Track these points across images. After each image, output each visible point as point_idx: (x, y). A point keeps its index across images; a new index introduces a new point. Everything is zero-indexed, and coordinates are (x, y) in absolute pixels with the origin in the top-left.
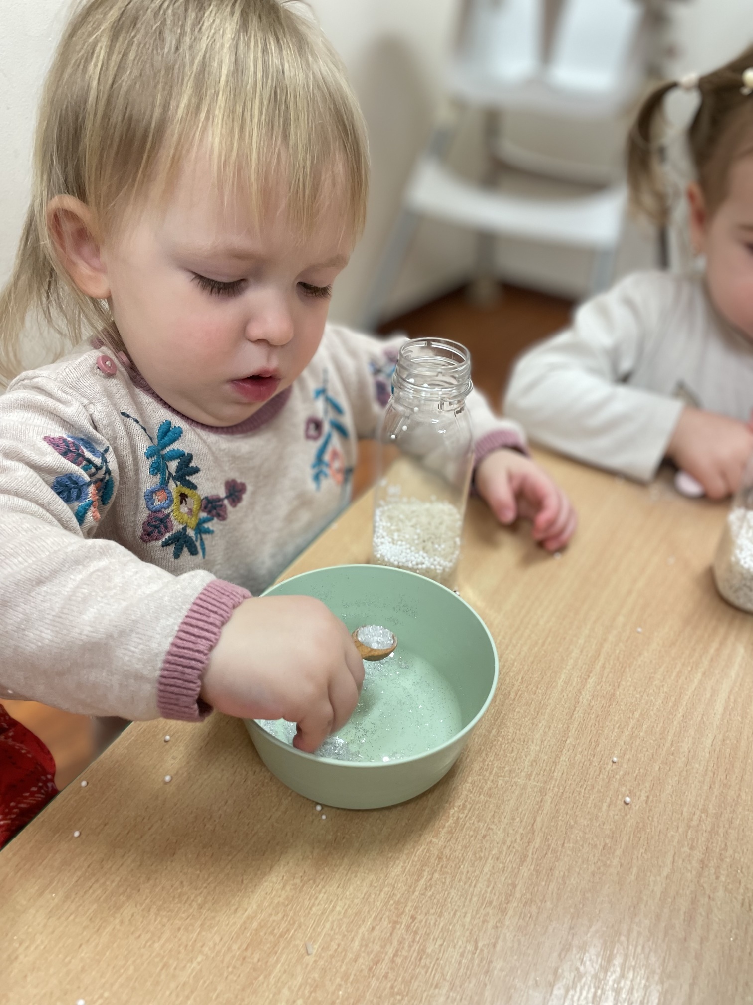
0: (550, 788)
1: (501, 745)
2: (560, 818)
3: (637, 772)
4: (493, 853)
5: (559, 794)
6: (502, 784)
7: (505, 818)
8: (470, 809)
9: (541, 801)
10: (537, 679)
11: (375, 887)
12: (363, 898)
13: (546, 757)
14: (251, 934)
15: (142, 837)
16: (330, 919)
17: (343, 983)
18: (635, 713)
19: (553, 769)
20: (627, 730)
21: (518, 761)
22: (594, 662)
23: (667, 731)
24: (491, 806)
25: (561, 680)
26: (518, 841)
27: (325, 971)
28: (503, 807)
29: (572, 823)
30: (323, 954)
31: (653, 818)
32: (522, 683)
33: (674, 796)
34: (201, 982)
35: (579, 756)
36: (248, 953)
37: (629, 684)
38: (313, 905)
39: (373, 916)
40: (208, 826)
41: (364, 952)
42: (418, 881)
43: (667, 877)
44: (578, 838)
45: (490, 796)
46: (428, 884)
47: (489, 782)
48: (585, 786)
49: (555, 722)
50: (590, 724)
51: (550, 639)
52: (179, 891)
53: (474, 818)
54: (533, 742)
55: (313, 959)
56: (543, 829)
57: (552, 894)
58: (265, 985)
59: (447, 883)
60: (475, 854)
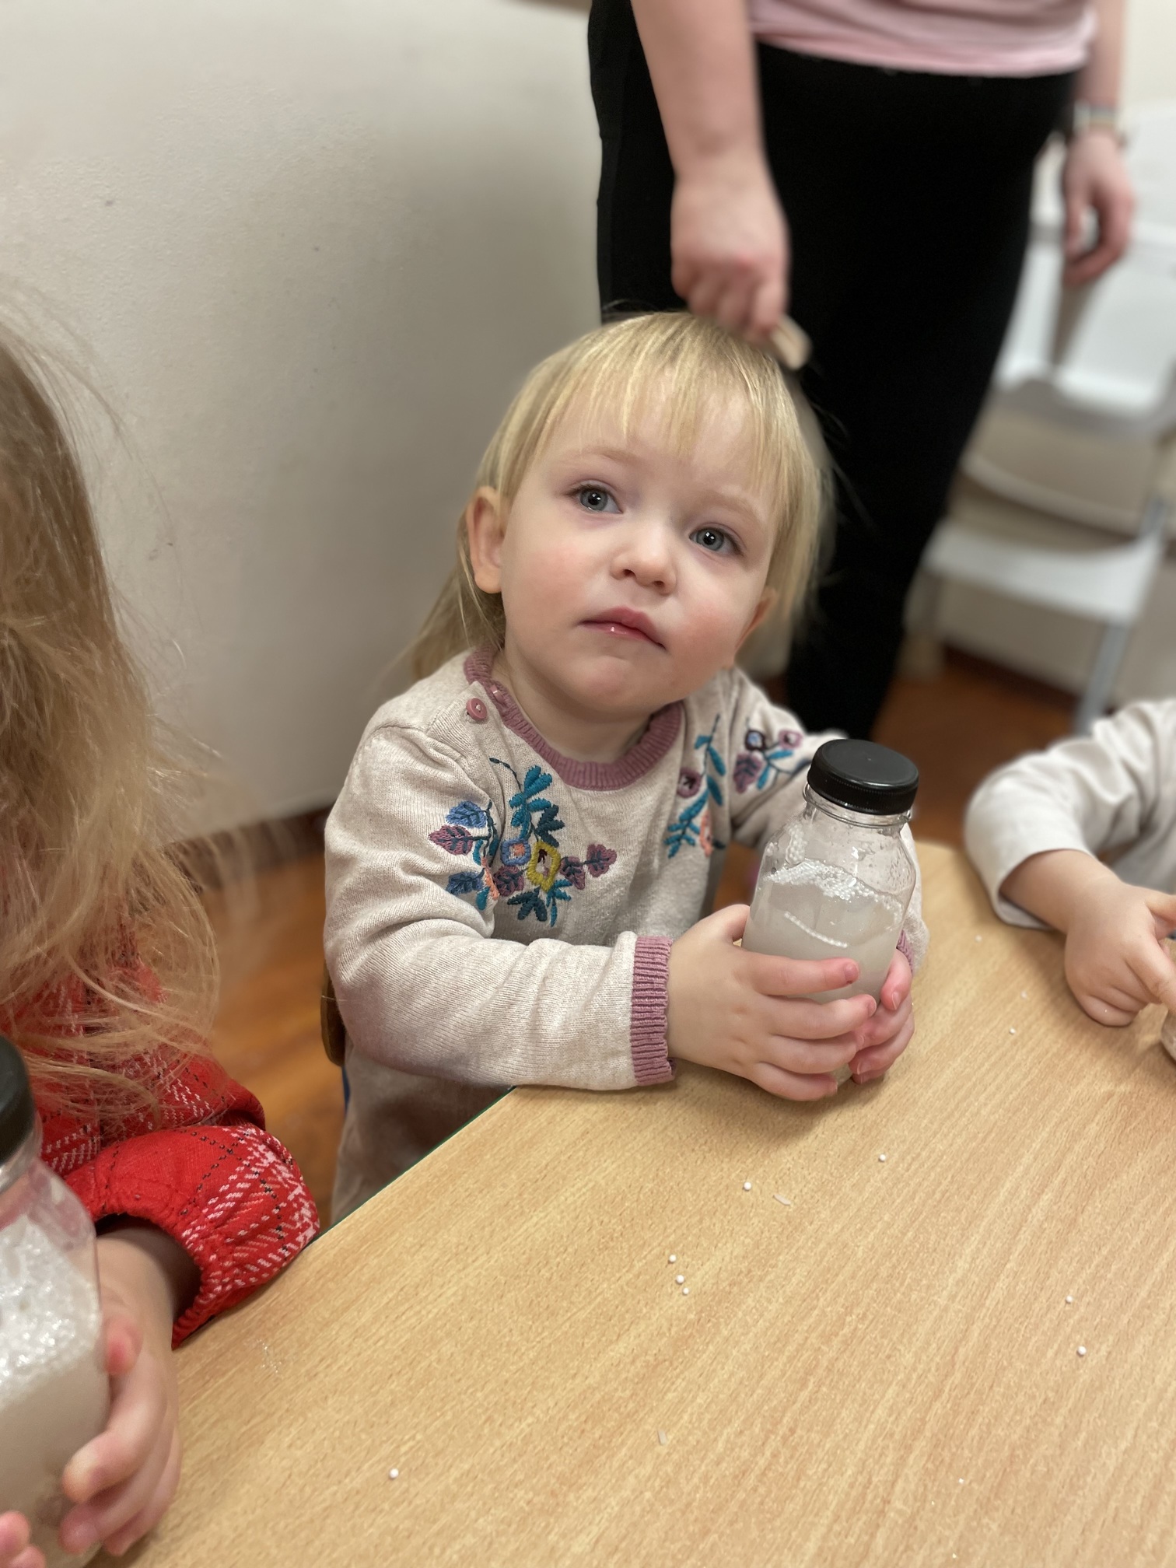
0: (979, 1317)
1: (918, 1253)
2: (990, 1354)
3: (1098, 1320)
4: (899, 1378)
5: (991, 1327)
6: (916, 1300)
7: (917, 1340)
8: (872, 1321)
9: (966, 1331)
10: (972, 1181)
11: (746, 1386)
12: (731, 1395)
13: (977, 1279)
14: (592, 1406)
15: (464, 1269)
16: (689, 1410)
17: (701, 1485)
18: (1103, 1249)
19: (985, 1294)
20: (1090, 1267)
21: (940, 1276)
22: (1052, 1175)
23: (1144, 1278)
24: (900, 1323)
25: (1005, 1189)
26: (933, 1369)
27: (680, 1468)
28: (915, 1327)
29: (1005, 1363)
30: (678, 1448)
31: (1114, 1379)
32: (952, 1182)
33: (1144, 1359)
34: (531, 1447)
35: (1021, 1285)
36: (589, 1426)
37: (1097, 1211)
38: (669, 1390)
39: (742, 1419)
40: (543, 1272)
41: (728, 1456)
42: (801, 1390)
43: (1125, 1452)
44: (1012, 1384)
45: (900, 1311)
46: (813, 1397)
47: (899, 1295)
48: (1026, 1324)
49: (992, 1238)
50: (1040, 1251)
51: (993, 1135)
52: (507, 1339)
53: (876, 1332)
54: (961, 1257)
55: (666, 1451)
56: (966, 1364)
57: (972, 1440)
58: (607, 1466)
59: (838, 1401)
60: (875, 1375)
